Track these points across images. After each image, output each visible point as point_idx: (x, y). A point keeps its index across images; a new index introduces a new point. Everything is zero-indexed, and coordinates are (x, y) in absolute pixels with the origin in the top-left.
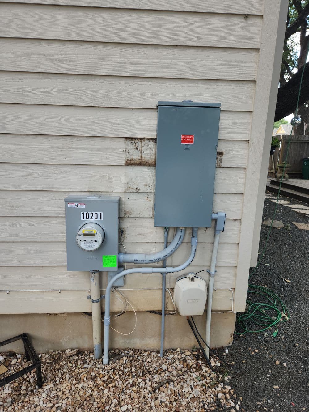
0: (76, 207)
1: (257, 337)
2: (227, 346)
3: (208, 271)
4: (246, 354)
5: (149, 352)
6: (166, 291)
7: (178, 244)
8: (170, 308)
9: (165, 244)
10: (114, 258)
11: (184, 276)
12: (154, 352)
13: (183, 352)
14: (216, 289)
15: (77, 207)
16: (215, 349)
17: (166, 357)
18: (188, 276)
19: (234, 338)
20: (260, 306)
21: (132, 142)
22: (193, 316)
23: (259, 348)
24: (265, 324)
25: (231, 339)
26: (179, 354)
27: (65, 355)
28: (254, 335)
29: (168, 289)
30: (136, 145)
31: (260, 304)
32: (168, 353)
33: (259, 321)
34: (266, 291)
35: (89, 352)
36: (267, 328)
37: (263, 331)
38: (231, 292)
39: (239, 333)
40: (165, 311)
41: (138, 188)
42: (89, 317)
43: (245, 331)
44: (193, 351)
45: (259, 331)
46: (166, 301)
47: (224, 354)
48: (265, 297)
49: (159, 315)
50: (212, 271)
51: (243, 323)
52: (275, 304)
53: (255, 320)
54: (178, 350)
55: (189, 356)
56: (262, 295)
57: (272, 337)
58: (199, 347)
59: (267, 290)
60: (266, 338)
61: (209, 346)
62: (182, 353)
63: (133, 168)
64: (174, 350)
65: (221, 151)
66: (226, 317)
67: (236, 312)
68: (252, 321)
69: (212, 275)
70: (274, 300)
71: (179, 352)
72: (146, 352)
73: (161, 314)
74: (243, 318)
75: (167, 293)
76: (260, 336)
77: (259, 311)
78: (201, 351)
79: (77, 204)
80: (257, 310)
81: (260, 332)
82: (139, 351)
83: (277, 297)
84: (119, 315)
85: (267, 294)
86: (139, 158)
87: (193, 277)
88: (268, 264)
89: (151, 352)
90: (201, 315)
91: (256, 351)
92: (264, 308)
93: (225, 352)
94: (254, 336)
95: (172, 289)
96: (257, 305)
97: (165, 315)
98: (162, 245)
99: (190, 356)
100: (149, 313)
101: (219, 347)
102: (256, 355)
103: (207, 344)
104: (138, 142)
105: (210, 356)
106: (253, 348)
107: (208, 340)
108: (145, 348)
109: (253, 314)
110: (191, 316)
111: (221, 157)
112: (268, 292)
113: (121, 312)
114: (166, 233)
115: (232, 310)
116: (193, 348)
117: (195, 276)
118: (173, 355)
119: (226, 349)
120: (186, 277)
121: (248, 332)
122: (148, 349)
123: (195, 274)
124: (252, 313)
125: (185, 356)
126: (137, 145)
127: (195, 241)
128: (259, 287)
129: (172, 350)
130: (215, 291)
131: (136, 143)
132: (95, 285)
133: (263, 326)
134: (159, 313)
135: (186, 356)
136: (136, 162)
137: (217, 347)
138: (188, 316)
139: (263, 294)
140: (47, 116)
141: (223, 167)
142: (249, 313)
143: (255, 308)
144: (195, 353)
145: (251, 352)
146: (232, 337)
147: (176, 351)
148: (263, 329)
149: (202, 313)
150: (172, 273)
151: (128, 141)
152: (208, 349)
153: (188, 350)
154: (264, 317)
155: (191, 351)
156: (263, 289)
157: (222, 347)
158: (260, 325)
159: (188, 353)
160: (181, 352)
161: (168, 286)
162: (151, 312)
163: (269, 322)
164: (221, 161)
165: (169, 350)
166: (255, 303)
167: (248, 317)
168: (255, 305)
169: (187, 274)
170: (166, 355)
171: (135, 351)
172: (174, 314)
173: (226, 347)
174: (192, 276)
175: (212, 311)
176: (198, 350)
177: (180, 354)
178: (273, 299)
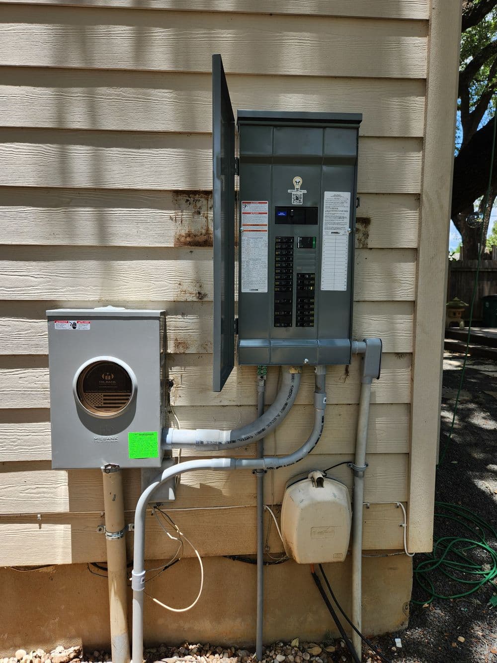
0: (72, 329)
1: (458, 608)
2: (397, 629)
3: (350, 465)
4: (440, 648)
5: (233, 650)
6: (263, 511)
7: (286, 404)
8: (275, 549)
9: (260, 407)
10: (153, 437)
11: (302, 476)
12: (242, 649)
13: (306, 647)
14: (369, 505)
15: (74, 328)
16: (372, 638)
17: (268, 659)
18: (310, 476)
19: (412, 612)
20: (454, 543)
21: (187, 200)
22: (325, 563)
23: (467, 633)
24: (470, 580)
25: (406, 614)
26: (296, 653)
27: (51, 660)
28: (451, 605)
29: (270, 506)
30: (196, 206)
31: (454, 539)
32: (273, 652)
33: (457, 574)
34: (461, 513)
35: (102, 652)
36: (478, 587)
37: (469, 594)
38: (399, 509)
39: (420, 601)
40: (264, 555)
41: (203, 292)
42: (101, 572)
43: (431, 595)
44: (326, 645)
45: (462, 595)
46: (266, 532)
47: (394, 648)
48: (462, 524)
49: (251, 565)
50: (361, 464)
51: (426, 580)
52: (483, 538)
53: (449, 571)
54: (295, 643)
55: (318, 656)
56: (456, 521)
57: (490, 606)
58: (338, 635)
59: (463, 510)
60: (478, 611)
61: (360, 631)
62: (303, 651)
63: (191, 252)
64: (285, 644)
65: (364, 216)
66: (392, 566)
67: (412, 554)
68: (443, 574)
69: (361, 473)
70: (480, 529)
71: (296, 649)
72: (225, 651)
73: (254, 562)
74: (424, 569)
75: (266, 516)
76: (464, 606)
77: (455, 554)
78: (343, 645)
79: (74, 323)
80: (451, 552)
81: (464, 597)
82: (212, 648)
83: (484, 523)
84: (166, 568)
85: (465, 518)
86: (204, 232)
87: (322, 477)
88: (456, 462)
89: (236, 649)
90: (341, 562)
91: (462, 639)
92: (464, 547)
93: (394, 644)
94: (452, 607)
95: (277, 505)
96: (449, 541)
97: (264, 563)
98: (253, 409)
99: (322, 657)
100: (230, 561)
101: (381, 633)
102: (462, 648)
103: (356, 626)
104: (201, 199)
105: (363, 654)
106: (454, 632)
107: (357, 618)
108: (224, 641)
109: (444, 559)
110: (320, 565)
111: (365, 227)
112: (465, 515)
113: (170, 560)
114: (262, 383)
115: (404, 550)
116: (326, 637)
117: (324, 474)
118: (285, 655)
119: (397, 638)
120: (307, 478)
121: (439, 598)
122: (229, 643)
123: (324, 472)
124: (440, 558)
125: (310, 658)
126: (199, 205)
127: (321, 399)
128: (446, 505)
129: (282, 644)
130: (368, 508)
131: (196, 201)
132: (114, 500)
133: (467, 583)
134: (250, 560)
135: (312, 656)
136: (197, 239)
137: (376, 634)
138: (312, 565)
139: (457, 518)
140: (18, 149)
141: (371, 249)
142: (435, 557)
143: (446, 547)
144: (332, 649)
145: (451, 642)
146: (408, 610)
147: (290, 645)
148: (467, 592)
149: (342, 558)
150: (277, 468)
151: (180, 197)
152: (360, 638)
153: (316, 644)
154: (466, 565)
155: (322, 645)
156: (455, 508)
157: (388, 634)
158: (460, 582)
159: (317, 650)
160: (301, 649)
161: (269, 500)
162: (234, 558)
163: (479, 574)
164: (366, 235)
165: (276, 644)
166: (444, 537)
167: (434, 567)
168: (444, 540)
169: (308, 472)
170: (268, 656)
171: (202, 648)
172: (284, 561)
173: (396, 632)
174: (318, 475)
175: (364, 552)
176: (337, 642)
177: (300, 653)
178: (478, 528)
